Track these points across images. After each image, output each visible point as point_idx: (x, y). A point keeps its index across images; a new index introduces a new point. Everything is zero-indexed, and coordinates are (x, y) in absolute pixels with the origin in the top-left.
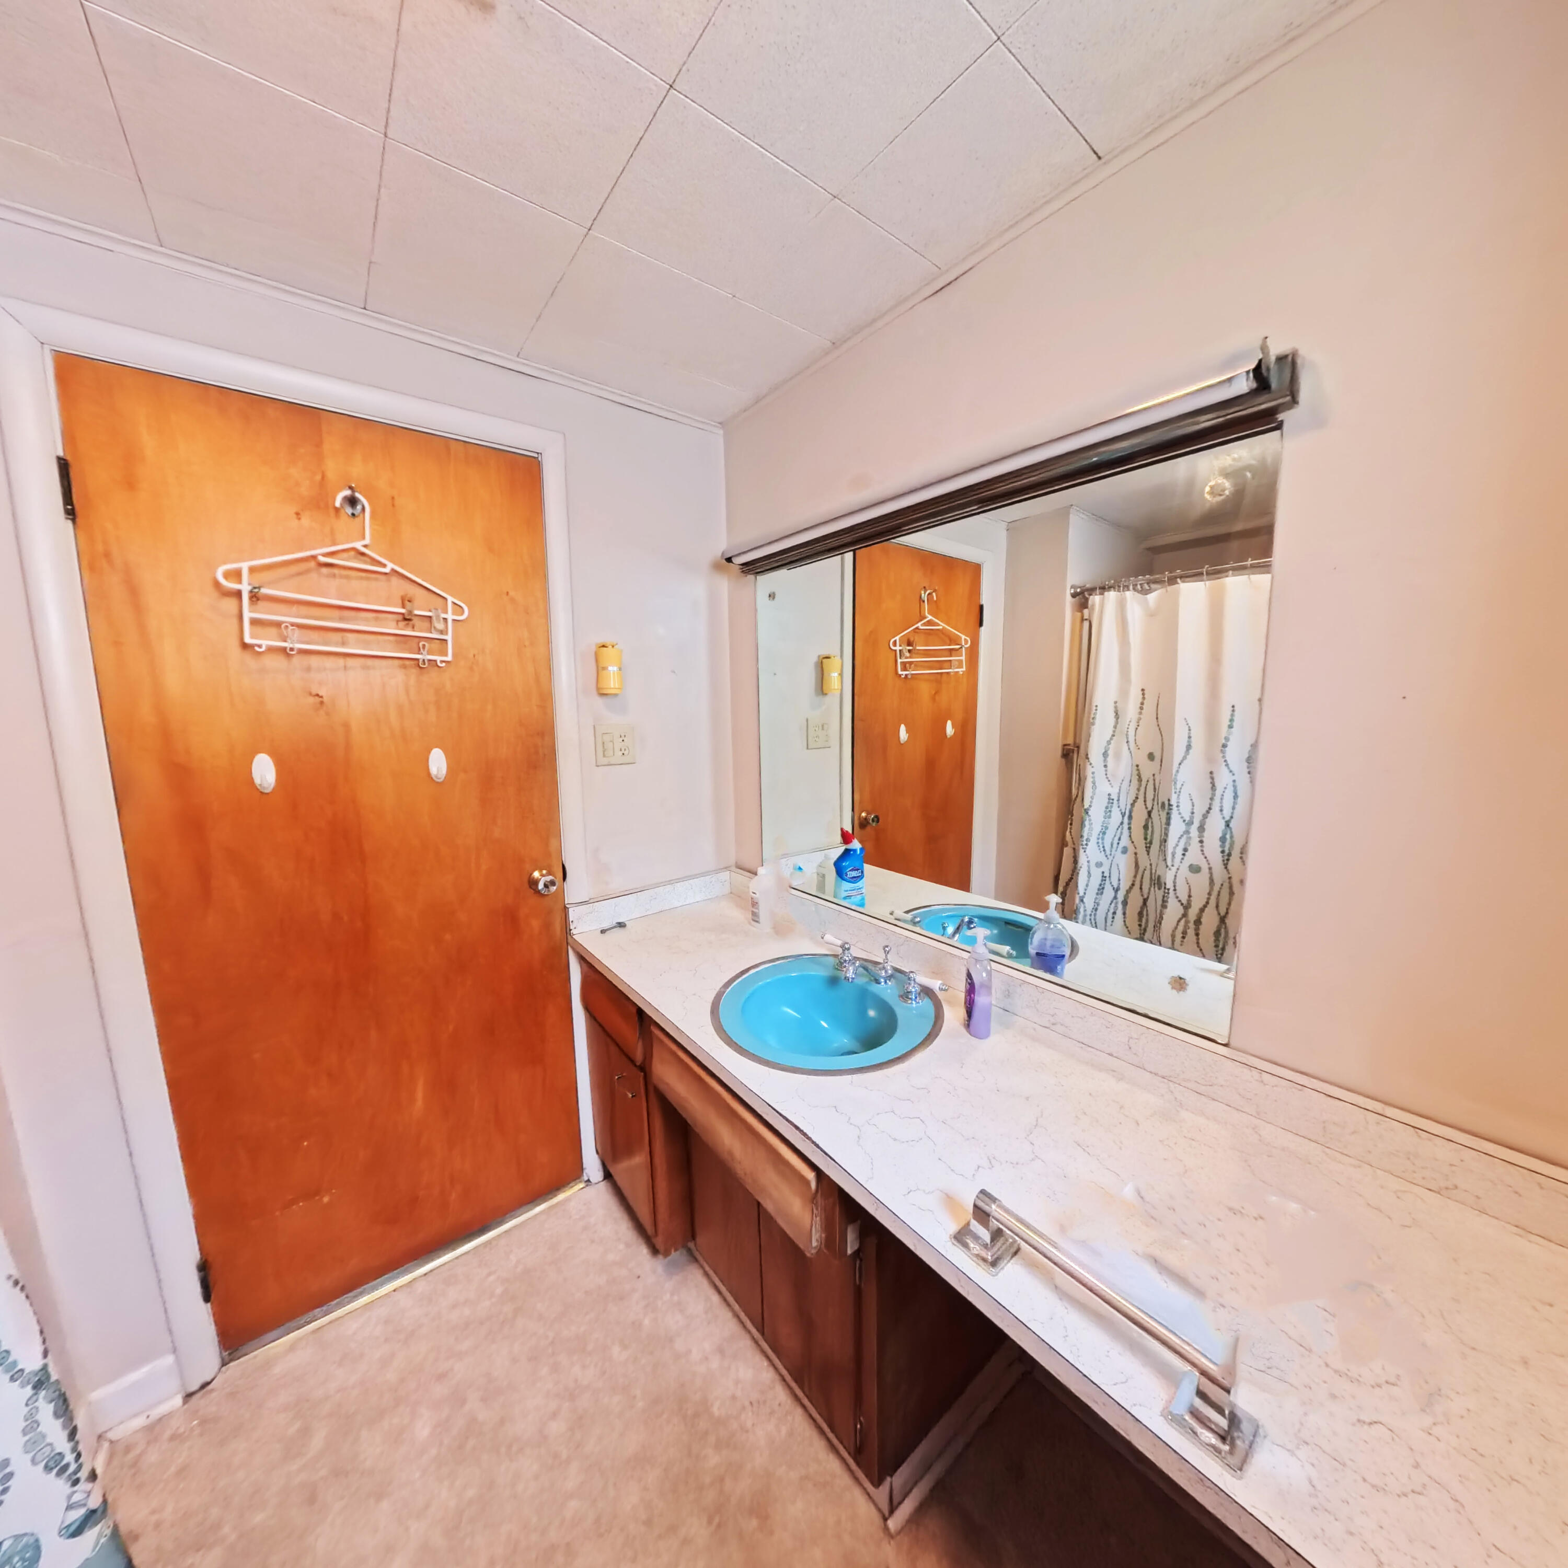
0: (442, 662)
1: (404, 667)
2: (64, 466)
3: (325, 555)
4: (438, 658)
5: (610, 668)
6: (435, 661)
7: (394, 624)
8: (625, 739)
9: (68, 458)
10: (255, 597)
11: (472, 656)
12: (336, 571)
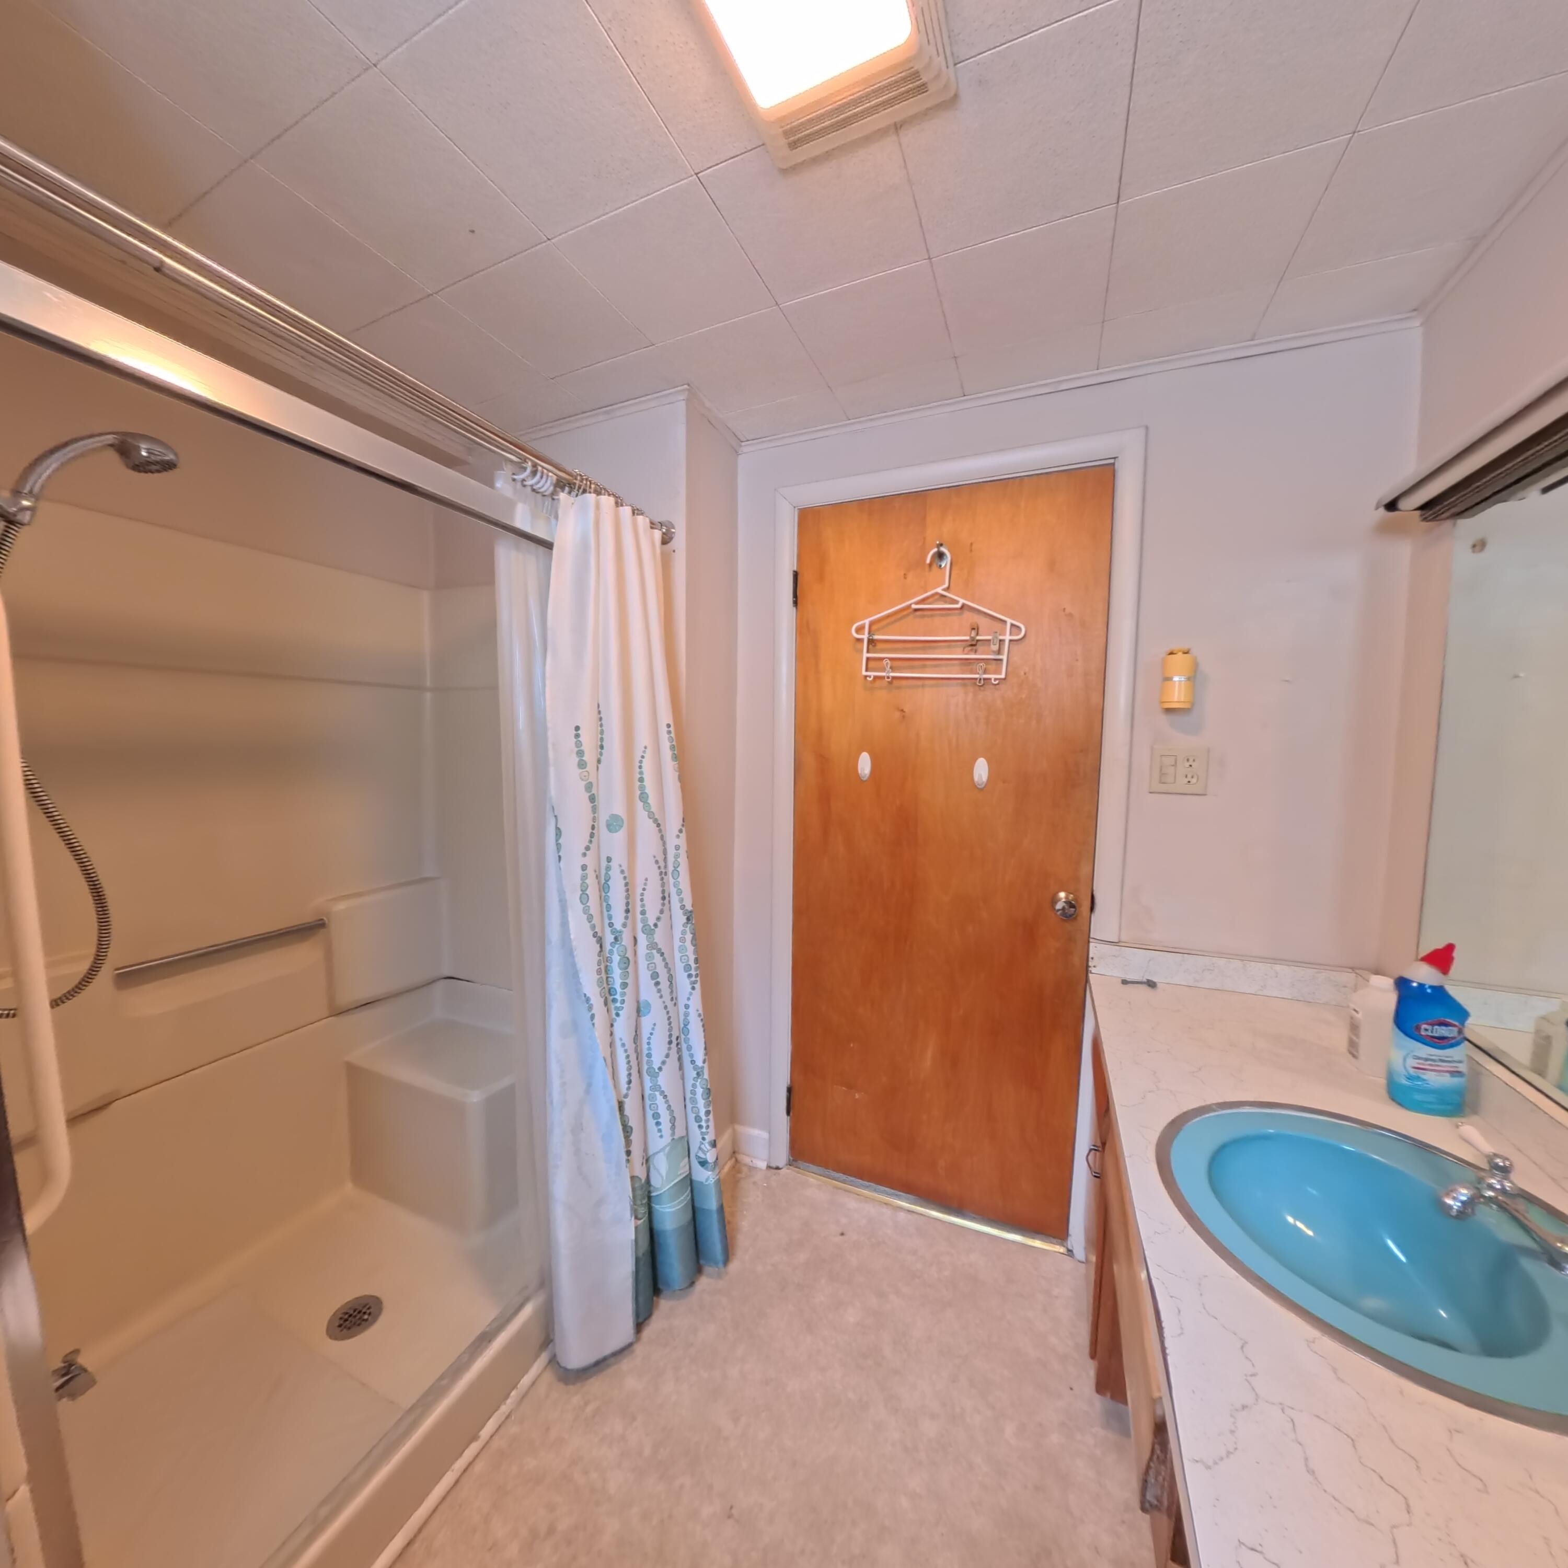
0: (996, 679)
1: (964, 685)
2: (796, 575)
3: (917, 603)
4: (993, 676)
5: (1176, 679)
6: (990, 679)
7: (961, 649)
8: (1194, 764)
9: (798, 571)
10: (871, 642)
11: (1022, 673)
12: (926, 613)
